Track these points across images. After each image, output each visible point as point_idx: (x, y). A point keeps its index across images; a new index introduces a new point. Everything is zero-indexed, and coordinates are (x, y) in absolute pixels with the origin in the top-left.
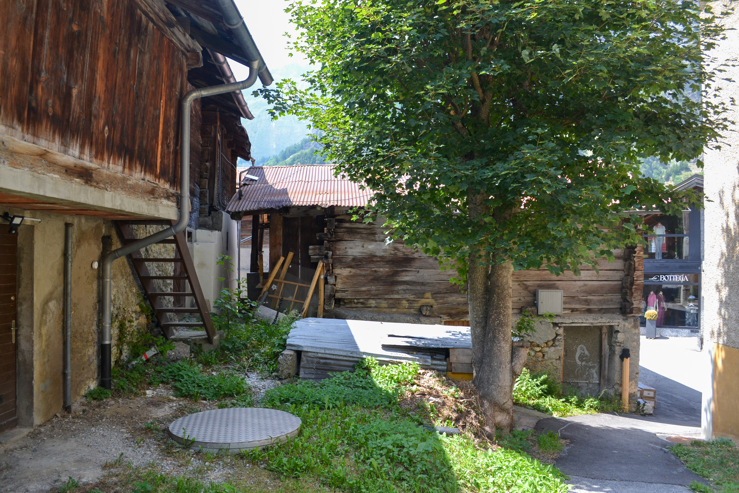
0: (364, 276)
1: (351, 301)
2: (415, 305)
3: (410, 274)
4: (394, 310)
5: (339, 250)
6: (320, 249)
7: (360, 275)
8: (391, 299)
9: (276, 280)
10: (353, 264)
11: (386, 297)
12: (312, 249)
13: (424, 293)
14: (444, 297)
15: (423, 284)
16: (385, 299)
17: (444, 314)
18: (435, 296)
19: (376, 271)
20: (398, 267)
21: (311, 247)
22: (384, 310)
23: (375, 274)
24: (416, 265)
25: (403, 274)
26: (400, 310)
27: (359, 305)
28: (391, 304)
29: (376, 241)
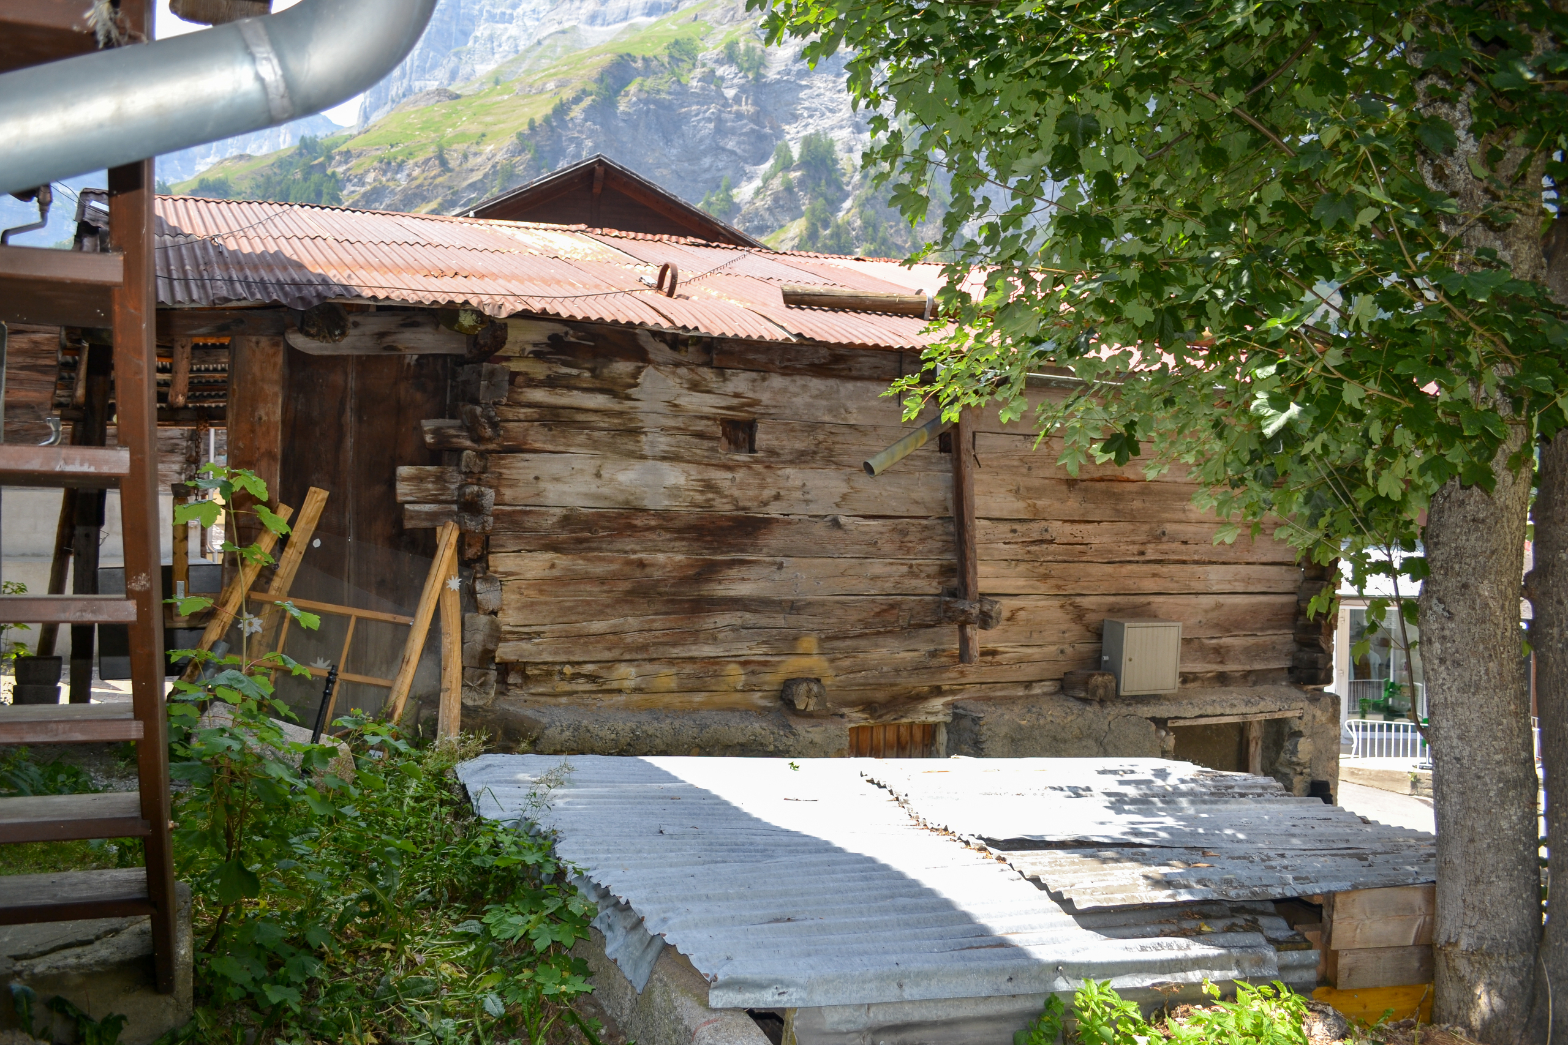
0: (602, 580)
1: (549, 671)
2: (768, 678)
3: (753, 572)
4: (699, 698)
5: (513, 484)
6: (440, 479)
7: (588, 578)
8: (692, 659)
9: (257, 596)
10: (564, 536)
11: (676, 652)
12: (409, 479)
13: (796, 639)
14: (856, 650)
15: (793, 607)
16: (672, 661)
17: (851, 704)
18: (828, 645)
19: (641, 564)
20: (715, 551)
21: (404, 471)
22: (667, 698)
23: (638, 573)
24: (774, 543)
25: (733, 572)
26: (717, 698)
27: (582, 686)
28: (689, 676)
29: (643, 457)
